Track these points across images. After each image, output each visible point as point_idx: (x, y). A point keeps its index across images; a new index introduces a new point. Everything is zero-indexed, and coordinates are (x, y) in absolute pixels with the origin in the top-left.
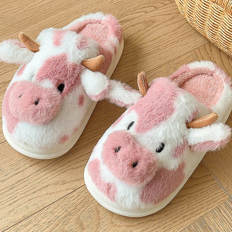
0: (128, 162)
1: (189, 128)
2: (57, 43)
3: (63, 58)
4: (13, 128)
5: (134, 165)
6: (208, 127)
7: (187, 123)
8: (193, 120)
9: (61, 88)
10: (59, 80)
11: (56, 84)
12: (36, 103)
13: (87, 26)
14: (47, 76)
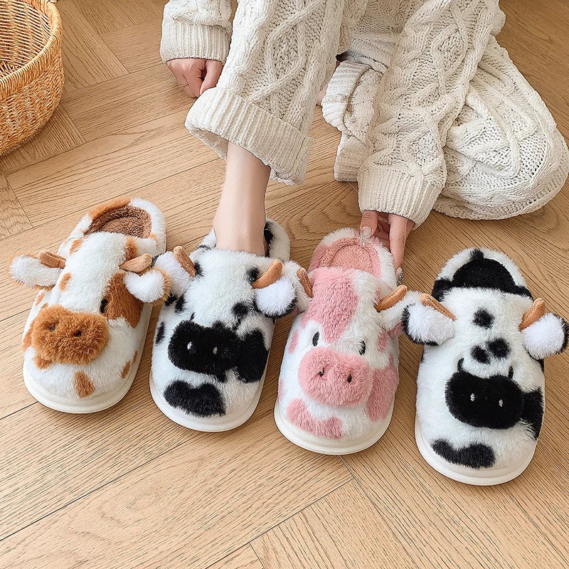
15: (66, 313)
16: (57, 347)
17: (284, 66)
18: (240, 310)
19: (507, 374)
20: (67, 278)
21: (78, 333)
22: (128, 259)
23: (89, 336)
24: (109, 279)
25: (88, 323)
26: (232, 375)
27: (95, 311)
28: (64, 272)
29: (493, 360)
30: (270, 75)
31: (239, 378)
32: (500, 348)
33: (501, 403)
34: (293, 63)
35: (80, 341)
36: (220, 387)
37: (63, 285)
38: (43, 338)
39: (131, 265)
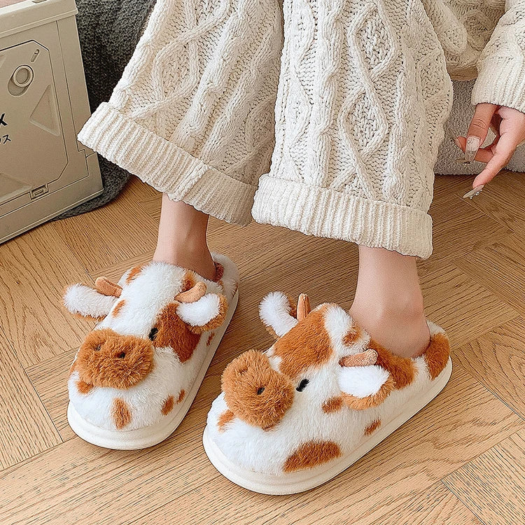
15: (113, 334)
16: (99, 367)
17: (174, 84)
20: (121, 304)
21: (122, 355)
22: (184, 291)
23: (132, 357)
24: (162, 307)
28: (119, 300)
30: (157, 93)
34: (183, 81)
35: (122, 361)
37: (117, 311)
38: (87, 358)
39: (185, 296)
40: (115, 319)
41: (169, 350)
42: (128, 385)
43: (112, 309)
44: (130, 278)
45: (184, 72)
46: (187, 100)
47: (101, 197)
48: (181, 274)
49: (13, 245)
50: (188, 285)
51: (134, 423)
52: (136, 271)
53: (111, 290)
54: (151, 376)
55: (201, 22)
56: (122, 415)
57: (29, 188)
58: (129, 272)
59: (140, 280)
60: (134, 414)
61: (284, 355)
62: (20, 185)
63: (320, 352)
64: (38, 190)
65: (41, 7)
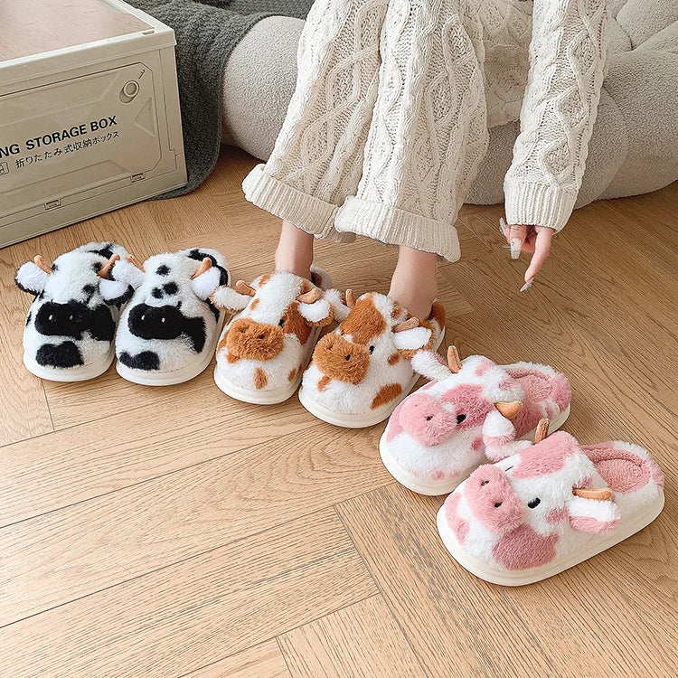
0: (492, 497)
1: (575, 495)
2: (480, 373)
3: (478, 389)
4: (393, 437)
5: (497, 505)
6: (597, 502)
7: (574, 489)
8: (583, 488)
9: (461, 418)
10: (462, 409)
11: (458, 412)
12: (429, 419)
13: (529, 376)
14: (452, 401)
15: (254, 322)
16: (246, 344)
17: (316, 153)
18: (90, 289)
19: (175, 305)
20: (257, 301)
21: (262, 337)
23: (270, 339)
24: (287, 305)
25: (270, 330)
26: (86, 335)
27: (275, 323)
28: (254, 299)
29: (165, 296)
30: (303, 160)
31: (93, 337)
32: (171, 288)
33: (163, 320)
34: (323, 150)
35: (263, 341)
36: (77, 343)
37: (253, 306)
38: (237, 338)
39: (303, 297)
40: (253, 312)
41: (293, 336)
42: (266, 358)
43: (249, 305)
44: (262, 283)
45: (323, 144)
46: (326, 166)
47: (185, 187)
48: (300, 280)
49: (115, 215)
50: (305, 290)
51: (269, 386)
52: (266, 278)
53: (248, 291)
54: (281, 353)
55: (338, 106)
56: (261, 380)
57: (129, 174)
58: (261, 278)
59: (269, 284)
60: (269, 380)
61: (352, 333)
62: (124, 170)
63: (379, 327)
64: (137, 176)
65: (147, 38)
